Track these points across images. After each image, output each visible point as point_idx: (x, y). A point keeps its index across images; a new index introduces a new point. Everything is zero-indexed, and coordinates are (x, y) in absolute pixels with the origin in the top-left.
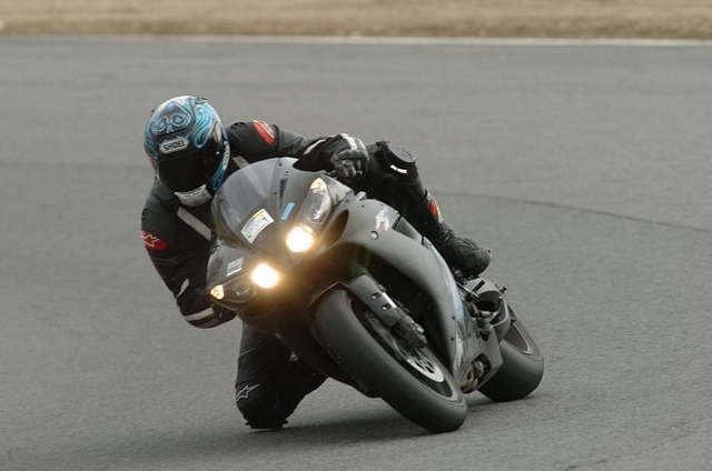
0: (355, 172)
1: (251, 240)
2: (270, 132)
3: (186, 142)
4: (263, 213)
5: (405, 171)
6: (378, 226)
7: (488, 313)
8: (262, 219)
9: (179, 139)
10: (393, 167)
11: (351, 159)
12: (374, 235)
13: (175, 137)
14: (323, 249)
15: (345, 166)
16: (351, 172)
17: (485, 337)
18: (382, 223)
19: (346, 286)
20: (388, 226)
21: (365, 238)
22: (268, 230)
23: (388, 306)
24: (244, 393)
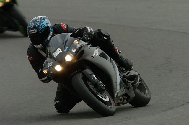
0: (88, 38)
1: (55, 57)
2: (65, 27)
3: (36, 31)
4: (59, 49)
5: (106, 38)
6: (94, 54)
7: (130, 81)
8: (59, 51)
9: (34, 30)
10: (102, 37)
11: (88, 34)
12: (92, 57)
13: (33, 29)
14: (76, 61)
15: (86, 36)
16: (87, 38)
17: (128, 88)
18: (96, 54)
19: (82, 71)
20: (97, 55)
21: (89, 58)
22: (60, 54)
23: (94, 78)
24: (56, 103)
